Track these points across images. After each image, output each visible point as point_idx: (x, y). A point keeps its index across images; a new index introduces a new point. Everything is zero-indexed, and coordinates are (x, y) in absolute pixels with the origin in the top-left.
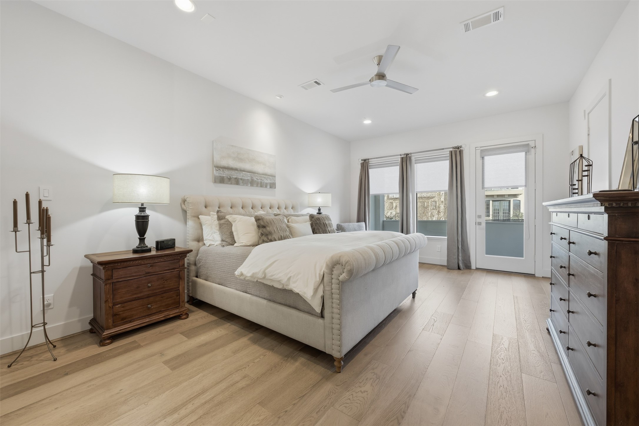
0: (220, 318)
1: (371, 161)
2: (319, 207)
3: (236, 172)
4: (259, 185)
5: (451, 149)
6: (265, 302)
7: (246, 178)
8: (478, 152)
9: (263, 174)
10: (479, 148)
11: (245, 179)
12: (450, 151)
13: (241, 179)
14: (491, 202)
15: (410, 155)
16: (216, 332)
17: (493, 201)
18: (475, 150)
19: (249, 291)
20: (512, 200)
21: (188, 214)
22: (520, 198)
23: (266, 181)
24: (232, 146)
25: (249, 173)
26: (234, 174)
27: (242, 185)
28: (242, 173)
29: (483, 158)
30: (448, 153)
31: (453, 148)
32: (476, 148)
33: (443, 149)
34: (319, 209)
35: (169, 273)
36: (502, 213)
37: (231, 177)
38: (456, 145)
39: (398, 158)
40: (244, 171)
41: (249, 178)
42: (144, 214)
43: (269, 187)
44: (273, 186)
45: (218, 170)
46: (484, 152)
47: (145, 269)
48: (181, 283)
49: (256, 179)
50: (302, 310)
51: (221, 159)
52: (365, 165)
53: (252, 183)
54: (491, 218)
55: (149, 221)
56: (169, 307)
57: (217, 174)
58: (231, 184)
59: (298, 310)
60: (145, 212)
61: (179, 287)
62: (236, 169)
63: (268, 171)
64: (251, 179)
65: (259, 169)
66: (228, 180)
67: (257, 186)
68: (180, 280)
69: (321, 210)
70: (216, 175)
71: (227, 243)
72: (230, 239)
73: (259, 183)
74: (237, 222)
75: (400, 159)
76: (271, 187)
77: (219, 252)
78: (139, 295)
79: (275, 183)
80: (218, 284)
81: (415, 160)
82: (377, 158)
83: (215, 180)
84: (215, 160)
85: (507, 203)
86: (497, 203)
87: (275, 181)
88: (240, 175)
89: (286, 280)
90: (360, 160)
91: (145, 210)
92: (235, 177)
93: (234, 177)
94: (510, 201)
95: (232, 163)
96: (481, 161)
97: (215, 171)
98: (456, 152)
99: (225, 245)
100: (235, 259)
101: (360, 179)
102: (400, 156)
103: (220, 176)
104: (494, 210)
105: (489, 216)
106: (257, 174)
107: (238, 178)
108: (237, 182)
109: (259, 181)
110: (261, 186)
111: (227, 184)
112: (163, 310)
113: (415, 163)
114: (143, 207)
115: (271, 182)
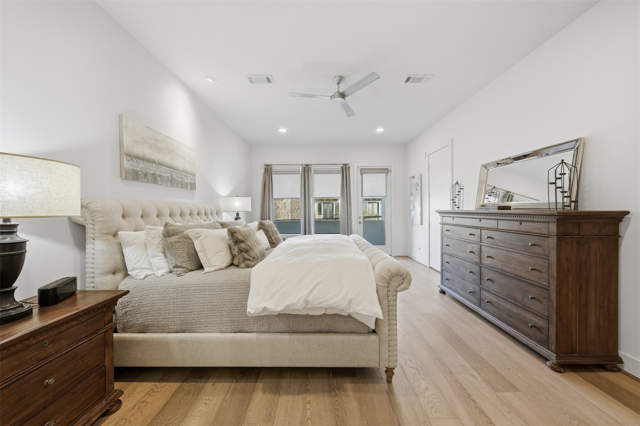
0: (183, 382)
1: (274, 167)
2: (238, 212)
3: (154, 165)
4: (180, 186)
5: (342, 166)
6: (286, 337)
7: (166, 175)
8: (359, 170)
9: (183, 171)
10: (360, 167)
11: (164, 176)
12: (341, 167)
13: (160, 176)
14: (322, 204)
15: (310, 166)
16: (203, 405)
17: (323, 203)
18: (357, 168)
19: (247, 329)
20: (334, 203)
21: (87, 231)
22: (339, 201)
23: (186, 181)
24: (148, 128)
25: (168, 169)
26: (152, 169)
27: (161, 185)
28: (161, 168)
29: (362, 175)
30: (340, 168)
31: (344, 165)
32: (357, 166)
33: (336, 164)
34: (237, 214)
35: (87, 343)
36: (329, 212)
37: (148, 172)
38: (345, 163)
39: (300, 167)
40: (163, 165)
41: (169, 175)
42: (11, 239)
43: (189, 188)
44: (193, 187)
45: (130, 160)
46: (363, 171)
47: (36, 353)
48: (107, 352)
49: (176, 177)
50: (341, 332)
51: (133, 144)
52: (268, 170)
53: (172, 182)
54: (322, 217)
55: (26, 251)
56: (88, 405)
57: (128, 165)
58: (148, 182)
59: (334, 332)
60: (14, 236)
61: (104, 362)
62: (153, 162)
63: (189, 168)
64: (171, 177)
65: (180, 164)
66: (143, 176)
67: (177, 187)
68: (106, 348)
69: (239, 215)
70: (127, 168)
71: (184, 269)
72: (188, 263)
73: (180, 182)
74: (202, 238)
75: (301, 169)
76: (191, 189)
77: (175, 285)
78: (24, 414)
79: (195, 183)
80: (175, 333)
81: (314, 171)
82: (280, 165)
83: (126, 176)
84: (125, 143)
85: (330, 205)
86: (326, 205)
87: (195, 181)
88: (158, 171)
89: (346, 304)
90: (263, 165)
91: (15, 230)
92: (153, 172)
93: (151, 172)
94: (333, 203)
95: (148, 153)
96: (361, 177)
97: (125, 161)
98: (346, 168)
99: (182, 272)
100: (217, 290)
101: (264, 183)
102: (301, 166)
103: (133, 170)
104: (324, 210)
105: (321, 214)
106: (178, 170)
107: (156, 174)
108: (154, 179)
109: (179, 179)
110: (182, 187)
111: (142, 181)
112: (75, 417)
113: (314, 173)
114: (8, 223)
115: (191, 182)
